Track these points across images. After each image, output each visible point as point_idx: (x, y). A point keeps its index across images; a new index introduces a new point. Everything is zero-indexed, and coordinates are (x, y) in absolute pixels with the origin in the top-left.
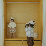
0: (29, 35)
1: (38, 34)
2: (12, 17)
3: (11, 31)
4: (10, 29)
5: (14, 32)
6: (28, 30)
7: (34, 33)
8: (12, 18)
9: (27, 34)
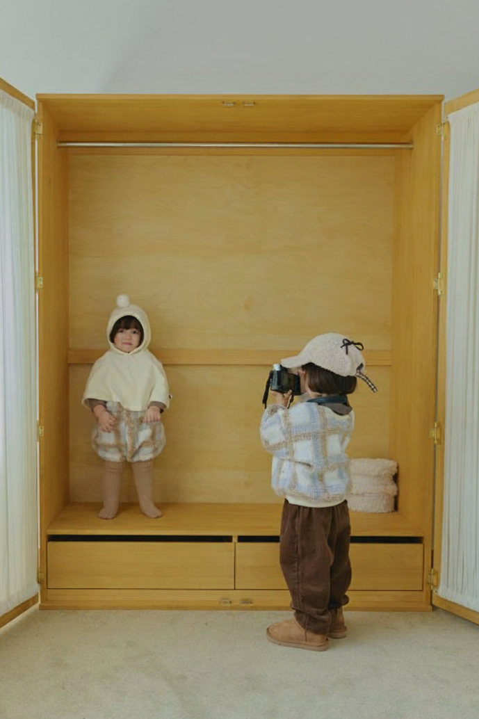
0: (304, 482)
1: (395, 478)
2: (122, 300)
3: (119, 447)
4: (105, 418)
5: (146, 455)
6: (292, 435)
7: (358, 465)
8: (124, 307)
9: (286, 475)
